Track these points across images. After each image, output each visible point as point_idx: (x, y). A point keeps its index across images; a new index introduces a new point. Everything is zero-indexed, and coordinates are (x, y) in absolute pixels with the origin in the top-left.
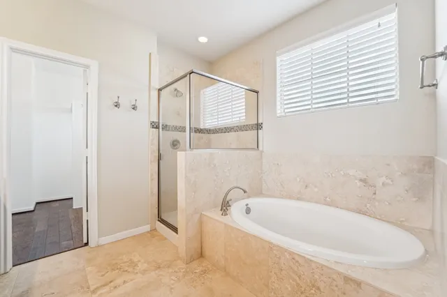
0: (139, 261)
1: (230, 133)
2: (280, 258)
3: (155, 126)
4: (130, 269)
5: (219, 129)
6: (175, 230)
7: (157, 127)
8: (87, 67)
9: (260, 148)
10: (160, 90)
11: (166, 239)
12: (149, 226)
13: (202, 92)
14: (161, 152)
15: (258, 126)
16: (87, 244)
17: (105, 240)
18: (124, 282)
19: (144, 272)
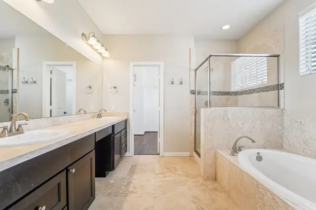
0: (179, 169)
1: (253, 94)
2: (264, 195)
3: (193, 92)
4: (174, 171)
5: (244, 91)
6: (199, 155)
7: (194, 93)
8: (159, 66)
9: (282, 106)
10: (196, 70)
11: (197, 163)
12: (189, 153)
13: (232, 64)
14: (197, 109)
15: (279, 87)
16: (159, 154)
17: (166, 154)
18: (169, 176)
19: (179, 175)
